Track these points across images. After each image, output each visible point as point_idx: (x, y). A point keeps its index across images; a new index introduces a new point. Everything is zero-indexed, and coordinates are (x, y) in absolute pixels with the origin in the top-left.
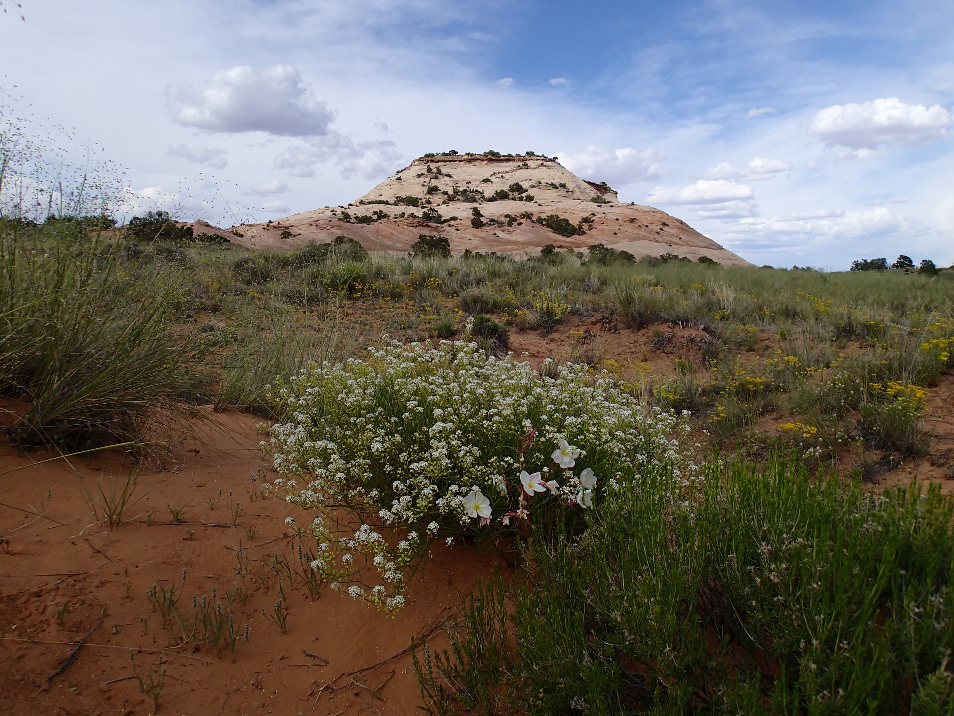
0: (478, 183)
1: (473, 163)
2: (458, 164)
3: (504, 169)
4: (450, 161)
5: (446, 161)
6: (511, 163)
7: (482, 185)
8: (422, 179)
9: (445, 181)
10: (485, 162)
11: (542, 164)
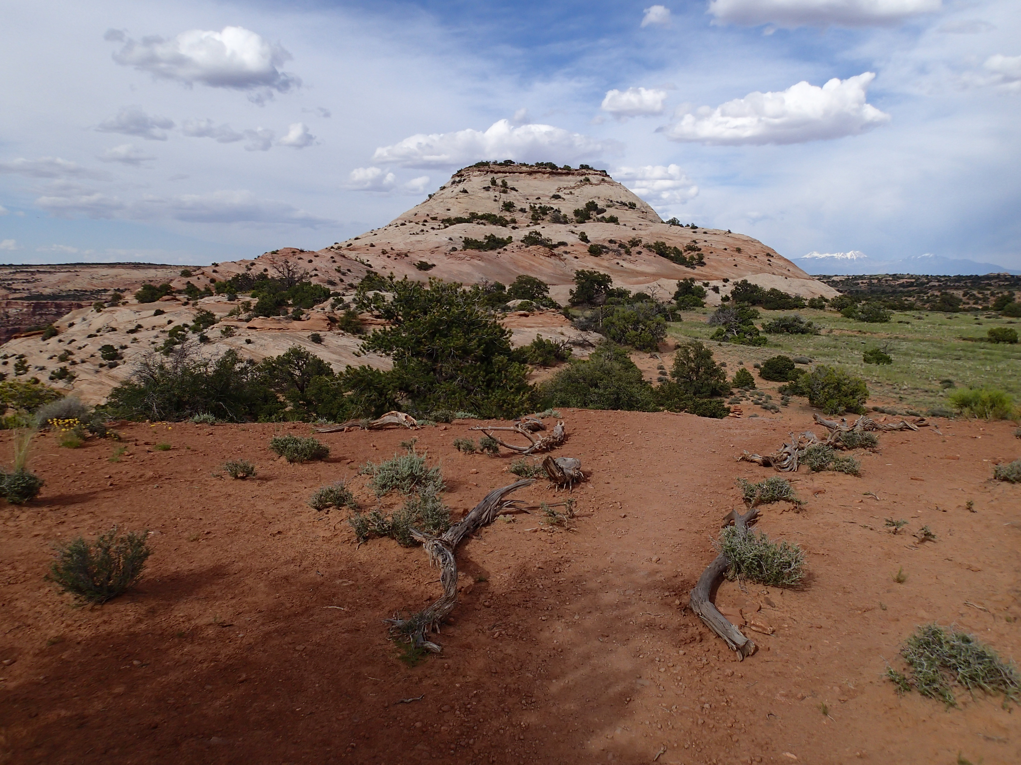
0: (548, 199)
1: (534, 176)
2: (519, 176)
3: (567, 183)
4: (510, 173)
5: (506, 173)
6: (570, 177)
7: (554, 202)
8: (492, 193)
9: (515, 196)
10: (547, 175)
11: (603, 180)
